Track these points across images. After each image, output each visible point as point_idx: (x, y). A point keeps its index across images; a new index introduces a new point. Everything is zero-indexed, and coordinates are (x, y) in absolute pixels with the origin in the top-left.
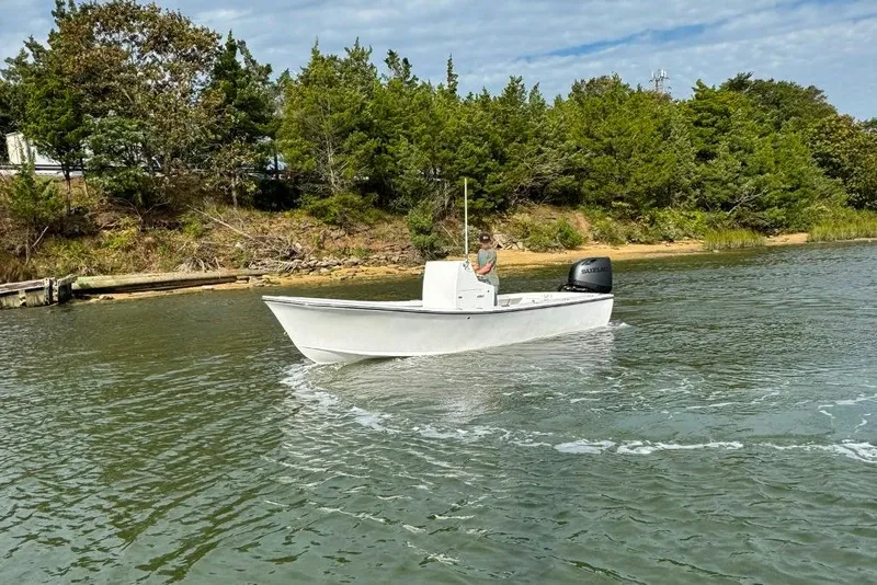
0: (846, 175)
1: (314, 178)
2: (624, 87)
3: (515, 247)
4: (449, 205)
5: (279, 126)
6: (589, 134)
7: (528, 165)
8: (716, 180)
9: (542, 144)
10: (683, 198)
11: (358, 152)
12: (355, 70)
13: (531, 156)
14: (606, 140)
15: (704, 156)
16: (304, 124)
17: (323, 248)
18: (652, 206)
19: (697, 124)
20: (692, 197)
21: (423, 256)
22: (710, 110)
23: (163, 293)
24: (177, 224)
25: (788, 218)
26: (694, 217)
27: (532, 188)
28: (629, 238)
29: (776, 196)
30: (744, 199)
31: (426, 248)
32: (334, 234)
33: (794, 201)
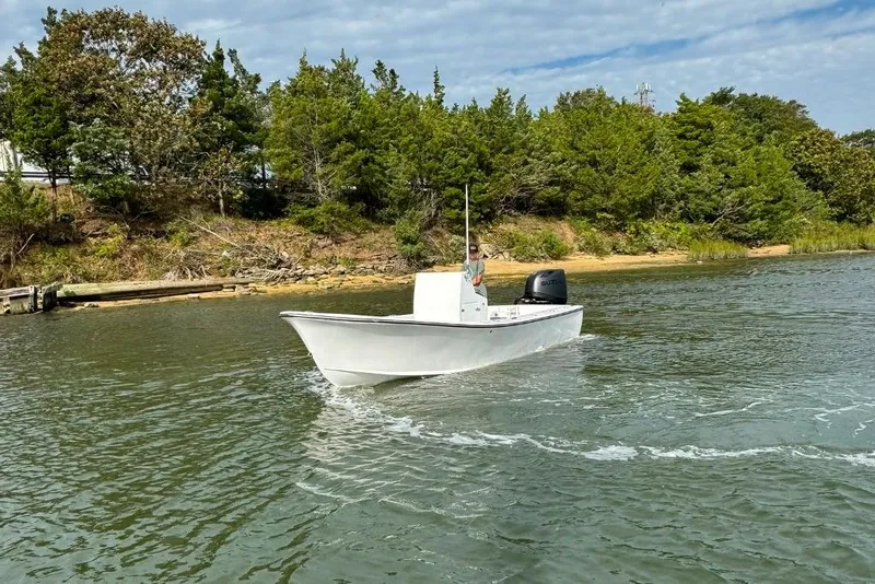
0: (827, 189)
1: (301, 187)
2: (609, 99)
3: (501, 257)
4: (436, 215)
5: (267, 136)
6: (573, 146)
7: (514, 175)
8: (698, 192)
9: (529, 155)
10: (667, 210)
11: (345, 162)
12: (343, 81)
13: (517, 167)
14: (590, 152)
15: (688, 168)
16: (292, 134)
17: (310, 257)
18: (637, 217)
19: (681, 136)
20: (676, 209)
21: (410, 266)
22: (694, 123)
23: (149, 301)
24: (164, 232)
25: (770, 230)
26: (678, 229)
27: (518, 198)
28: (614, 249)
29: (758, 207)
30: (727, 211)
31: (413, 258)
32: (321, 243)
33: (777, 213)
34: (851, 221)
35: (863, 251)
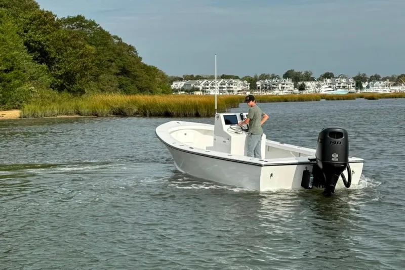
33: (9, 81)
34: (69, 91)
35: (78, 116)
